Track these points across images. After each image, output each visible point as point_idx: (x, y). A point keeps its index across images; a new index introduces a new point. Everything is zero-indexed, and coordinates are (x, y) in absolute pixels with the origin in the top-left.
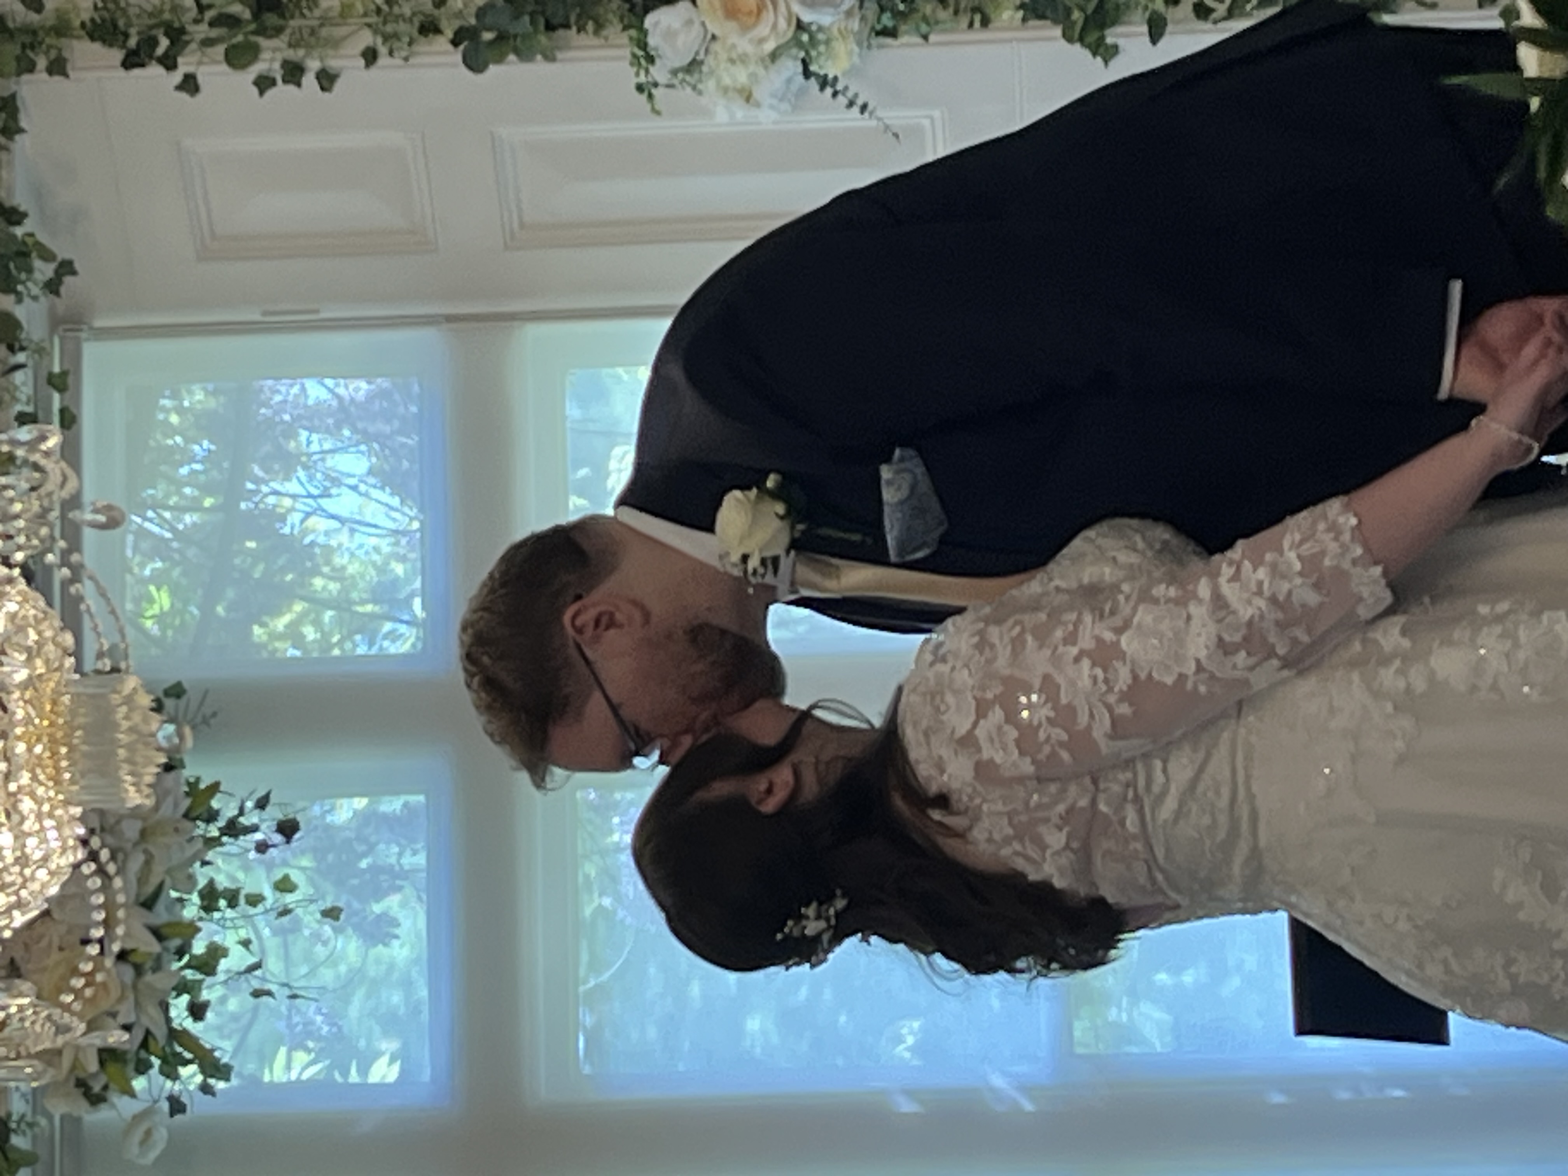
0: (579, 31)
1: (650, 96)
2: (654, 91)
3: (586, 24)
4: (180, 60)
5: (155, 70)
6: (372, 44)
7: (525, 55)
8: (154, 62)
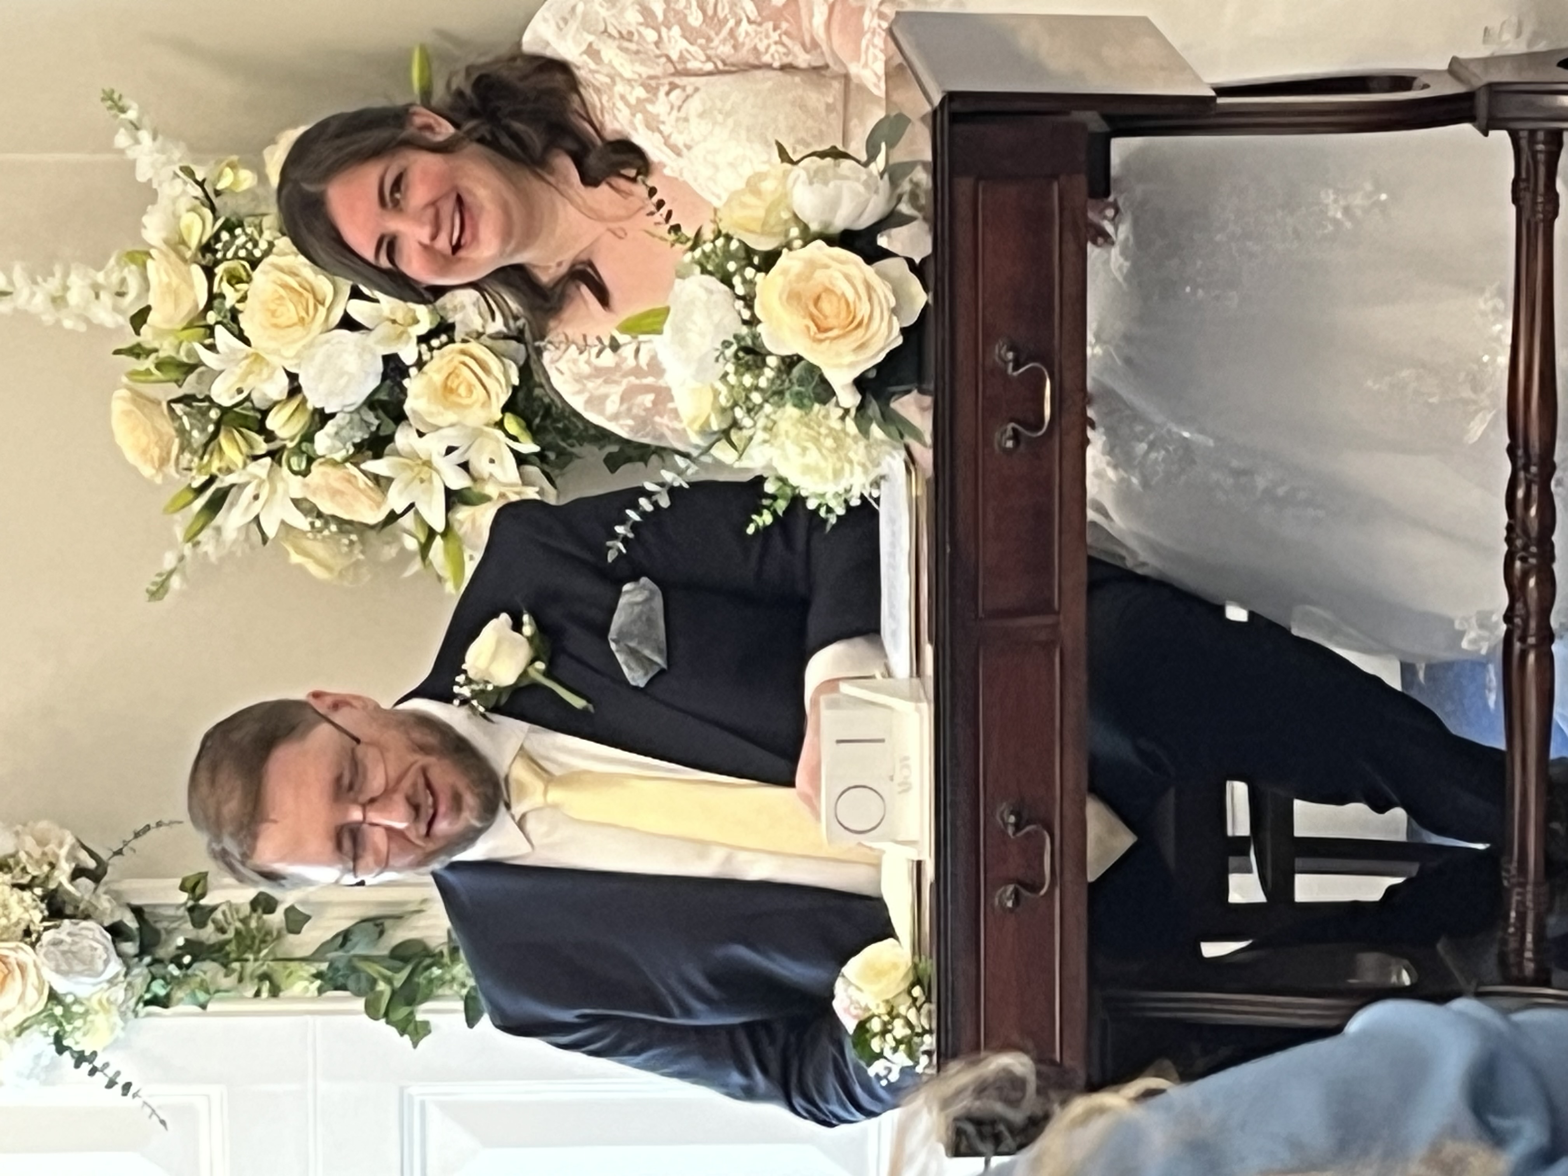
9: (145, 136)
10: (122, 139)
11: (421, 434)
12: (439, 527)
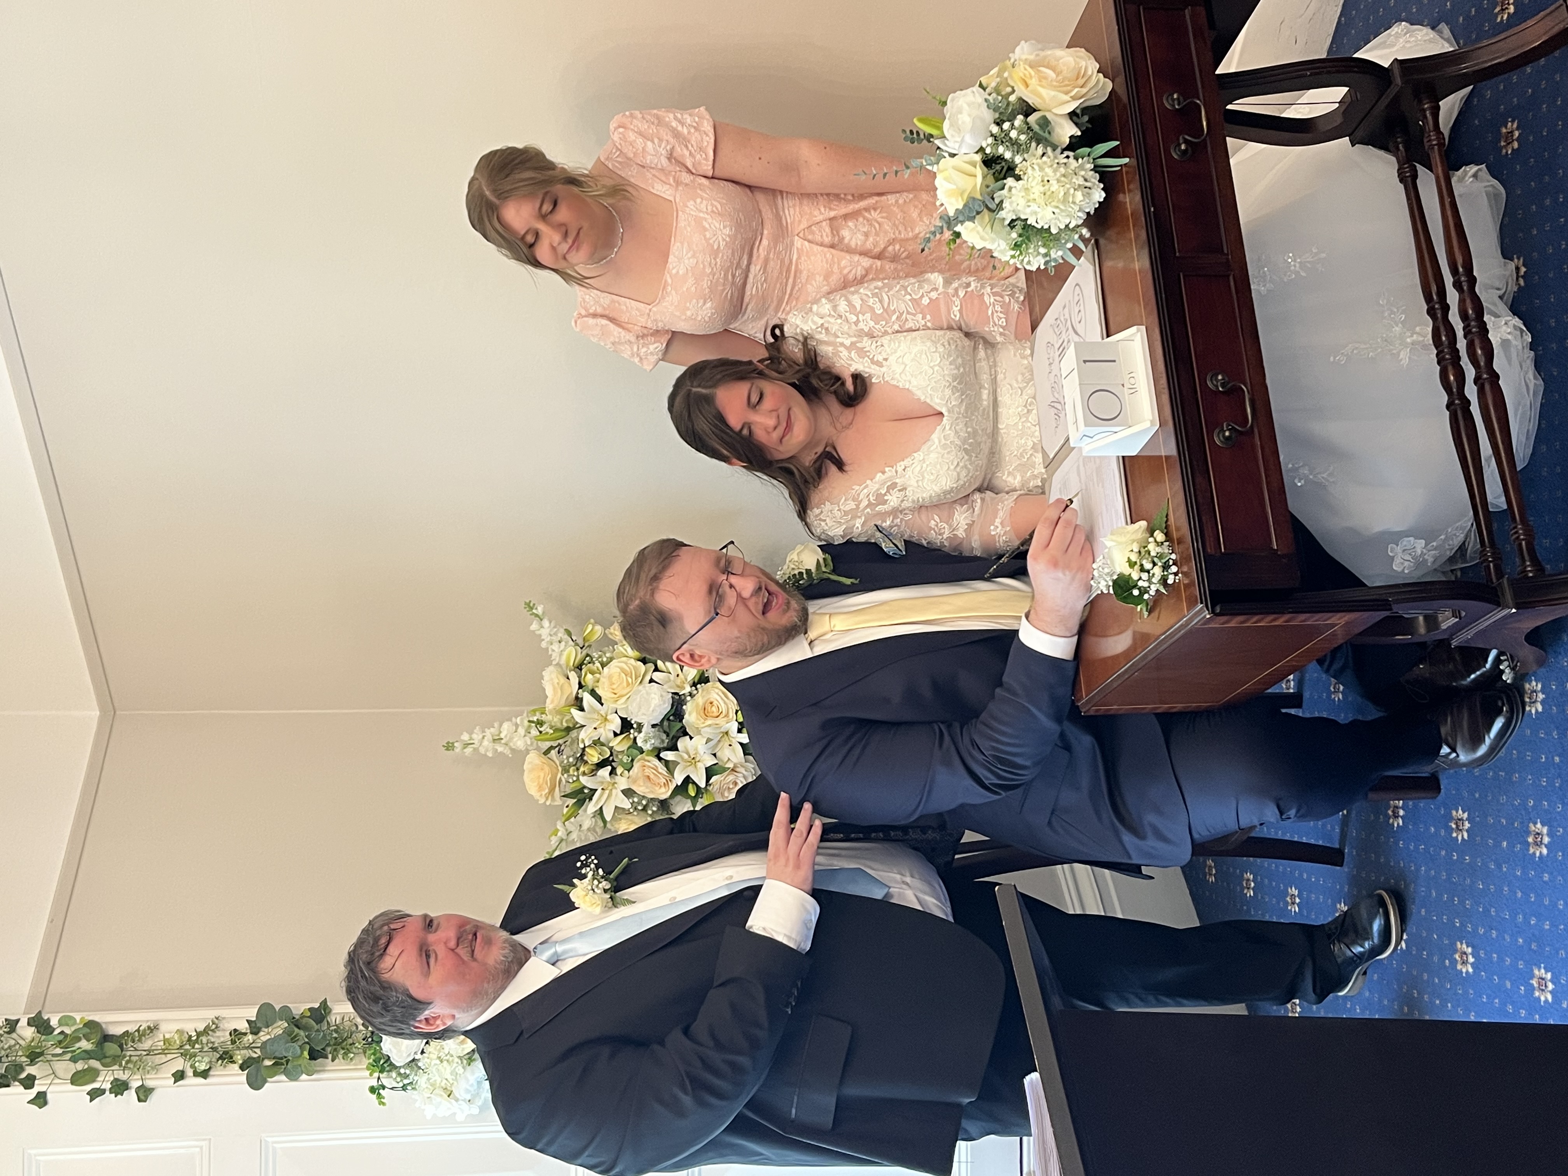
0: (333, 1061)
1: (379, 1094)
2: (381, 1091)
3: (338, 1052)
4: (37, 1082)
5: (17, 1089)
6: (181, 1068)
7: (293, 1076)
8: (17, 1083)
9: (546, 623)
10: (534, 626)
11: (691, 738)
12: (703, 785)
